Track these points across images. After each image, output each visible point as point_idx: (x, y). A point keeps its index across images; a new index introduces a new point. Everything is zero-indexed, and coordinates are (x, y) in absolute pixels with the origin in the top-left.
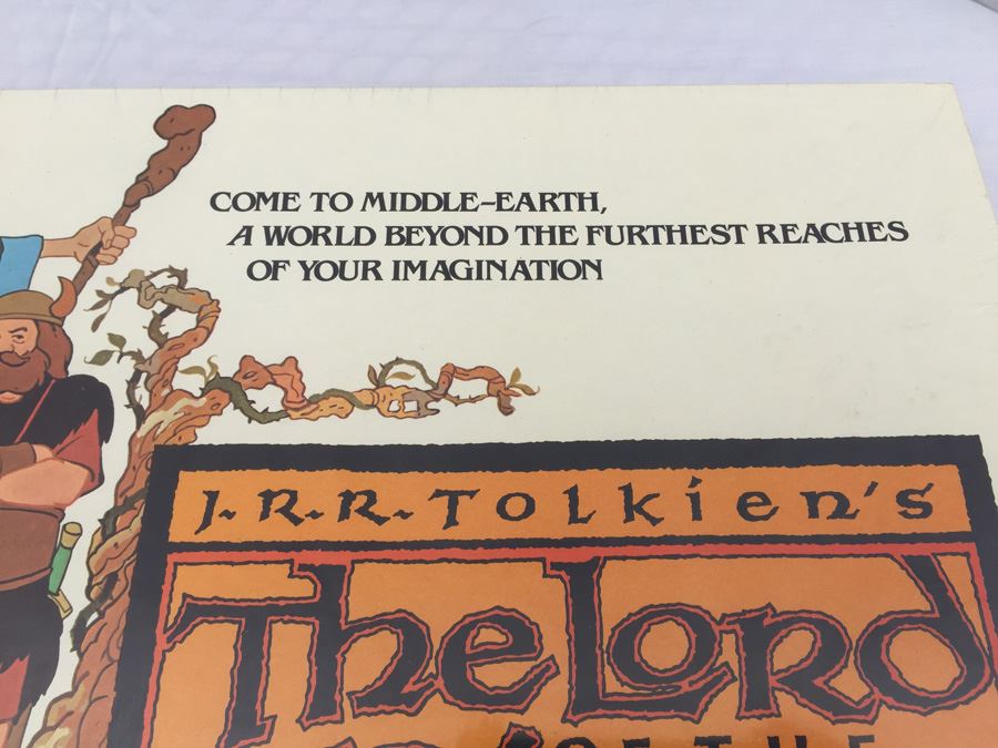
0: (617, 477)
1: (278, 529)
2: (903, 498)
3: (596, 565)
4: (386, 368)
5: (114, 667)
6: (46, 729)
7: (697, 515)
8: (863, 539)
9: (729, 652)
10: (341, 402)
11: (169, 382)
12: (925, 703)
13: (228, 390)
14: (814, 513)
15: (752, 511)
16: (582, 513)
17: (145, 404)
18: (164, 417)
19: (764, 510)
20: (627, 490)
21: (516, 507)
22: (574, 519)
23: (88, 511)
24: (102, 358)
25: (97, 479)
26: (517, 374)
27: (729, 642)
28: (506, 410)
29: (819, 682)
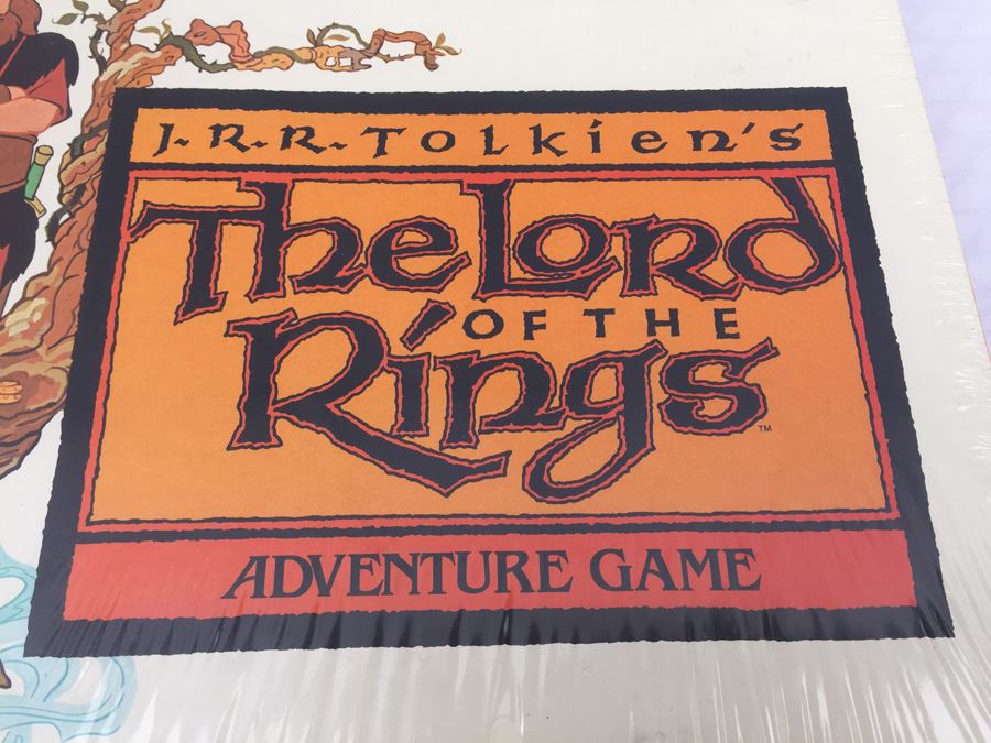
0: (528, 119)
1: (227, 154)
2: (775, 135)
3: (507, 186)
4: (324, 31)
5: (85, 254)
6: (24, 299)
7: (596, 149)
8: (737, 166)
9: (617, 249)
10: (283, 57)
11: (127, 39)
12: (782, 285)
13: (180, 46)
14: (697, 147)
15: (643, 145)
16: (496, 146)
17: (106, 55)
18: (124, 67)
19: (656, 145)
20: (537, 130)
21: (438, 141)
22: (489, 151)
23: (58, 138)
24: (67, 20)
25: (65, 113)
26: (441, 38)
27: (617, 242)
28: (432, 66)
29: (692, 271)
